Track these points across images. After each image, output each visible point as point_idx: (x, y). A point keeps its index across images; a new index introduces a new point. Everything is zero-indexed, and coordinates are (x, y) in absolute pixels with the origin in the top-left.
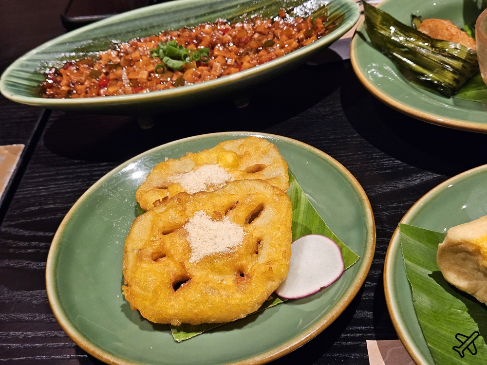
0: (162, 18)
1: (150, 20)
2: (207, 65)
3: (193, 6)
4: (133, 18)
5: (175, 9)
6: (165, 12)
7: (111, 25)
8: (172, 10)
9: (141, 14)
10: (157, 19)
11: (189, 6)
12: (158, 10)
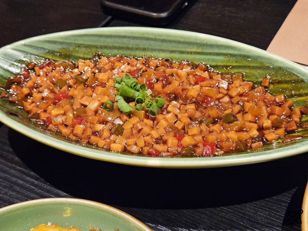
0: (151, 42)
1: (138, 42)
2: (153, 120)
3: (183, 40)
4: (123, 34)
5: (165, 38)
6: (154, 37)
7: (100, 36)
8: (161, 38)
9: (132, 32)
10: (145, 42)
11: (179, 39)
12: (148, 33)
